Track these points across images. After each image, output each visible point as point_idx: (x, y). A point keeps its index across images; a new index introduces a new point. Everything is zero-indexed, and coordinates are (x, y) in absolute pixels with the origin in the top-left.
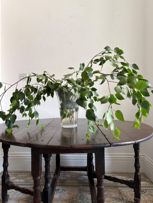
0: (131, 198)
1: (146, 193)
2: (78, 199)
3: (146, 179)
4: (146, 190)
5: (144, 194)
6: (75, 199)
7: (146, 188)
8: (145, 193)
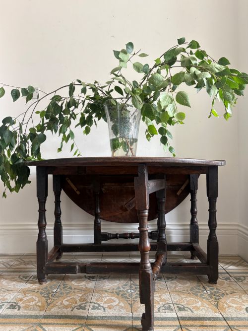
0: (218, 288)
1: (244, 282)
2: (128, 288)
3: (243, 262)
4: (244, 277)
5: (241, 283)
6: (122, 289)
7: (244, 275)
8: (242, 281)
